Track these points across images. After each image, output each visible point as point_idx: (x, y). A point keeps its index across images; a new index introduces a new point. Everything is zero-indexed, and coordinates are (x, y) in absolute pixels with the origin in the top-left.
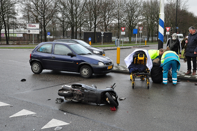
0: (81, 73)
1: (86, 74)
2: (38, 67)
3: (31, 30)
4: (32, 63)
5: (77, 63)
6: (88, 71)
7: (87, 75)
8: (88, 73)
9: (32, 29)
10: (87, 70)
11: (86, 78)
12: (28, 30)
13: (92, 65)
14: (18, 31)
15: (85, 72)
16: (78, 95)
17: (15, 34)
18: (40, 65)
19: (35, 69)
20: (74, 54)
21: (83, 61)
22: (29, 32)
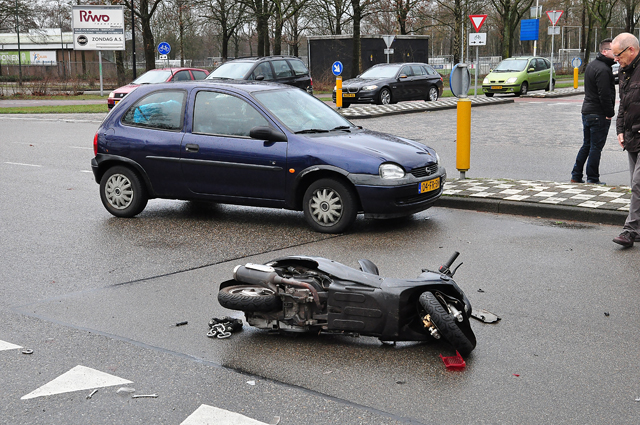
0: (307, 213)
1: (328, 213)
2: (129, 189)
3: (89, 37)
4: (102, 171)
5: (292, 170)
6: (337, 203)
8: (338, 211)
9: (95, 32)
10: (334, 197)
11: (330, 233)
12: (77, 36)
13: (352, 177)
14: (37, 40)
15: (325, 205)
16: (301, 304)
17: (22, 54)
18: (136, 179)
19: (116, 196)
20: (278, 133)
21: (316, 161)
22: (82, 43)
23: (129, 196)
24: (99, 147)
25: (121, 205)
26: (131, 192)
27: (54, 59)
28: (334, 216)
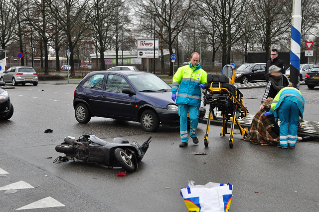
0: (142, 124)
1: (148, 124)
2: (84, 112)
3: (144, 52)
5: (136, 106)
6: (151, 120)
8: (152, 123)
9: (146, 50)
10: (150, 117)
11: (149, 132)
12: (139, 52)
13: (157, 109)
15: (147, 120)
18: (86, 108)
19: (79, 115)
20: (133, 91)
21: (145, 103)
22: (141, 55)
23: (84, 115)
24: (76, 95)
25: (81, 118)
26: (85, 113)
27: (141, 62)
28: (150, 125)
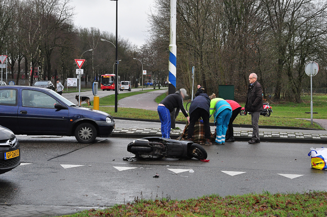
1: (87, 136)
5: (71, 120)
6: (91, 132)
7: (90, 137)
10: (89, 130)
11: (87, 143)
13: (97, 122)
15: (86, 133)
16: (160, 149)
20: (64, 106)
